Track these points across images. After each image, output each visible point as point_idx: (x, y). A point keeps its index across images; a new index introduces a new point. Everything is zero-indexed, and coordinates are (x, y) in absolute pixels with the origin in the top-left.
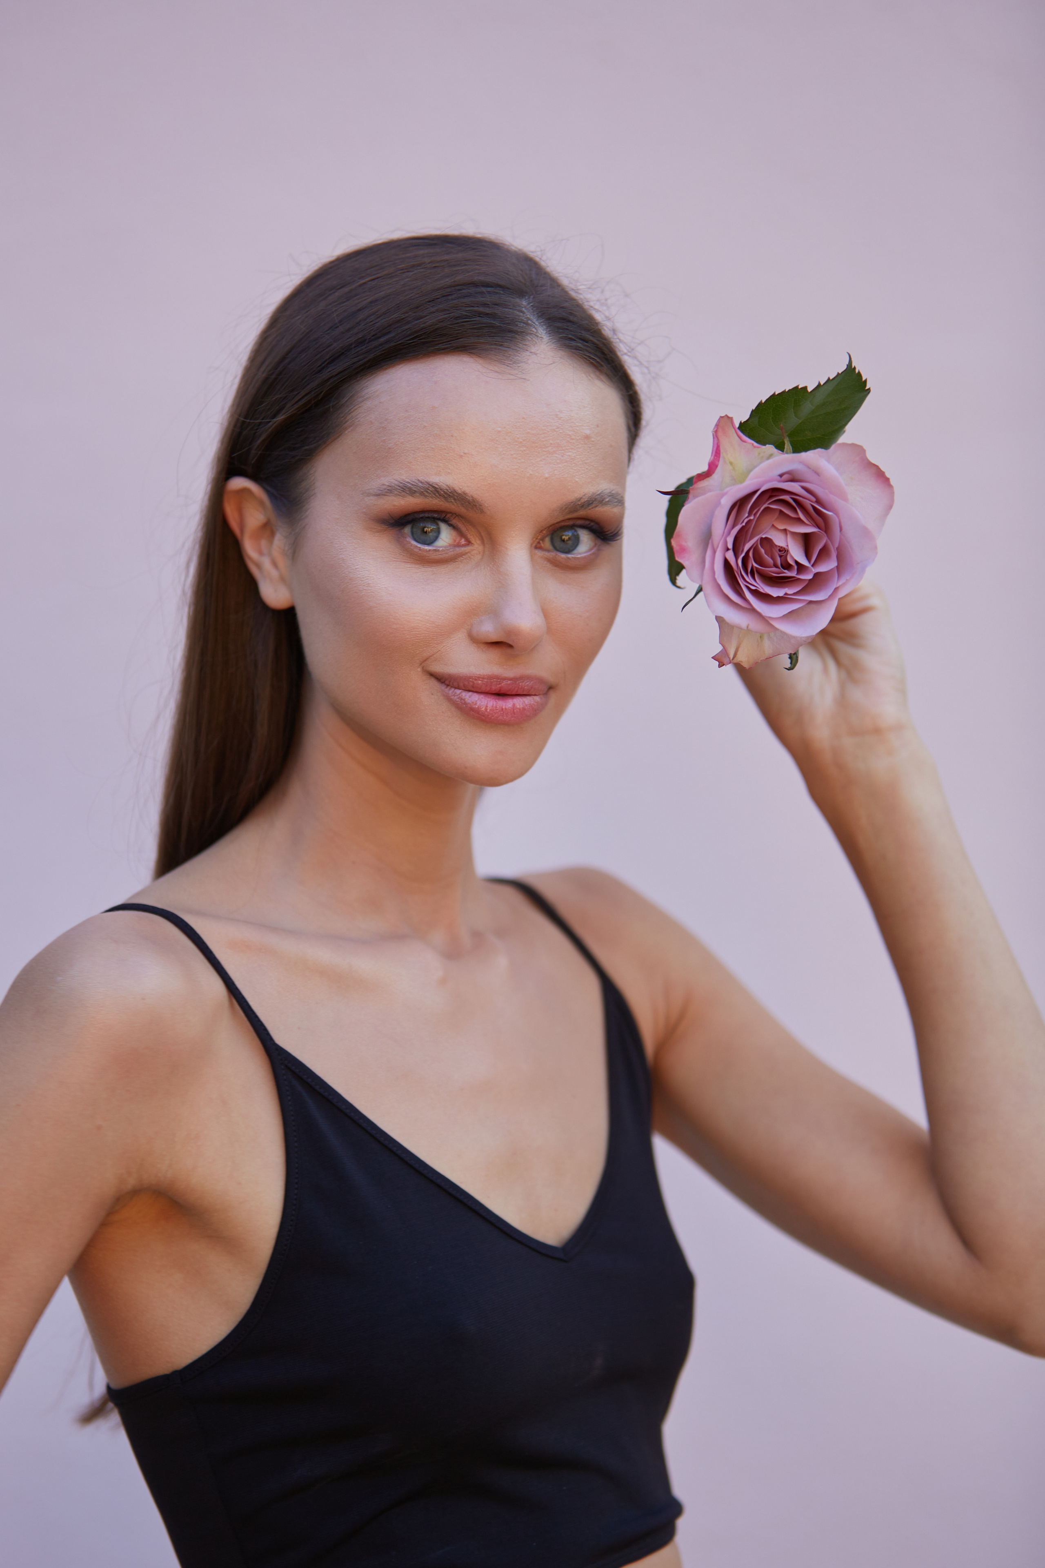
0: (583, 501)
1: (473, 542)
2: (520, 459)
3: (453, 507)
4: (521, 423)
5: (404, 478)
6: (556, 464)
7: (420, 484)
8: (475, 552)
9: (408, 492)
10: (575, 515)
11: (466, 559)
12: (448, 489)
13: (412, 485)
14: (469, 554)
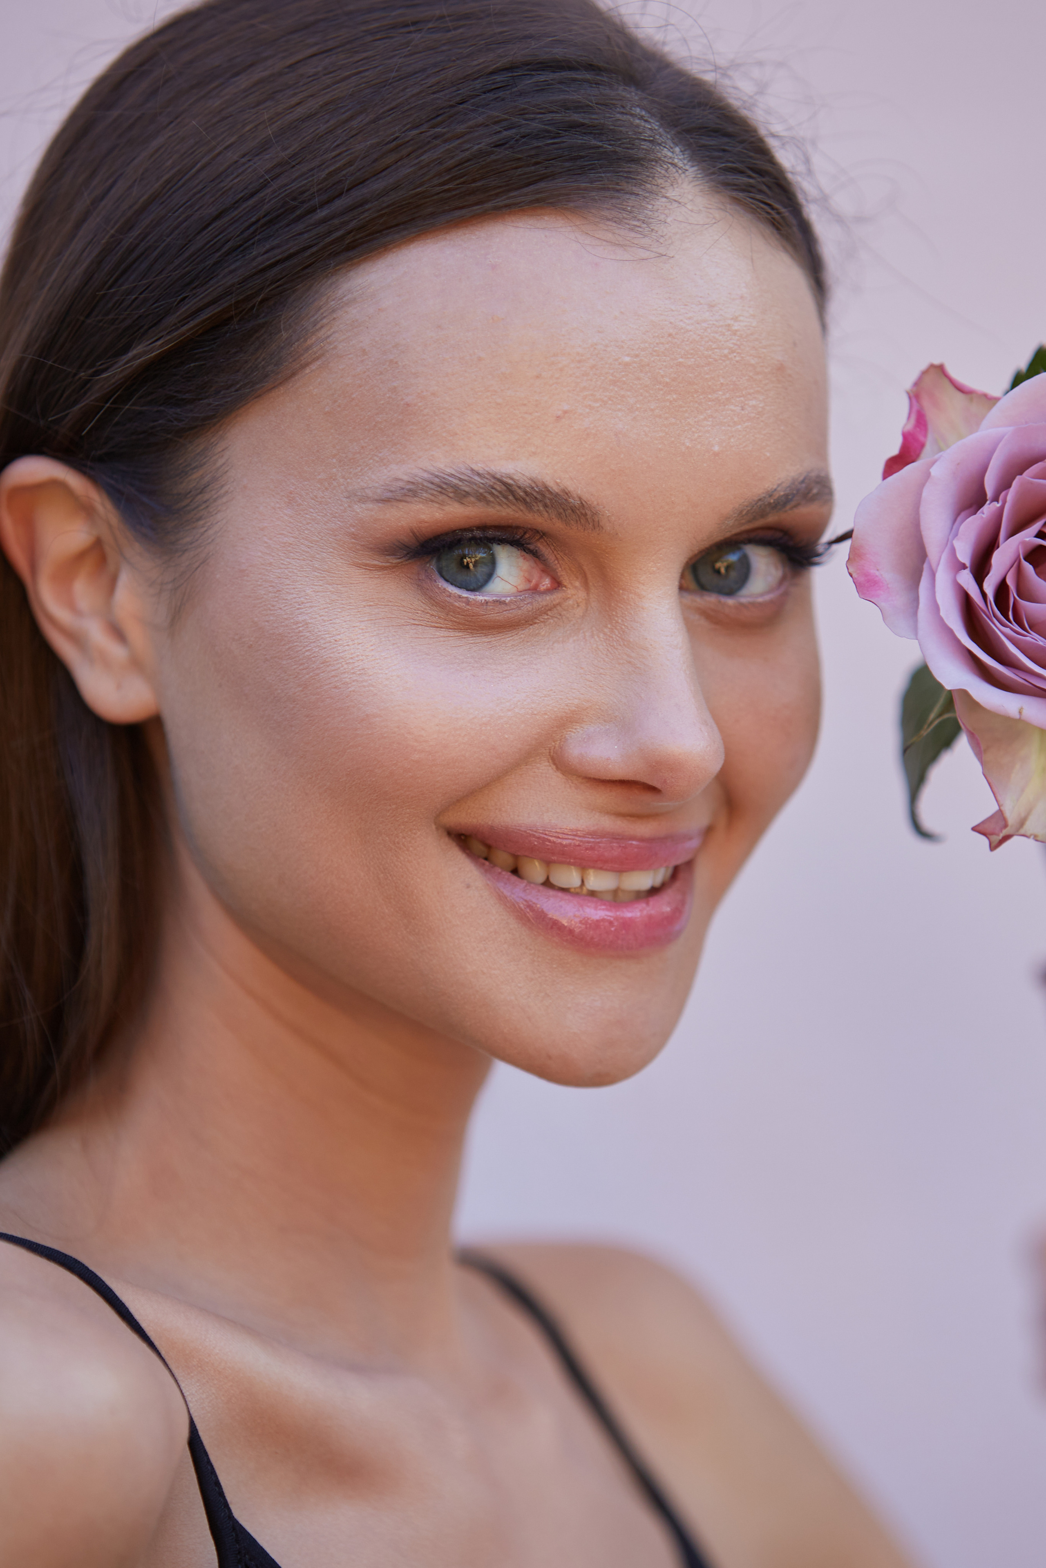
0: (776, 496)
1: (566, 582)
2: (666, 419)
3: (539, 520)
4: (667, 346)
5: (442, 466)
6: (731, 424)
7: (477, 478)
8: (571, 602)
9: (451, 495)
10: (760, 523)
11: (552, 617)
12: (533, 485)
13: (461, 480)
14: (559, 608)
